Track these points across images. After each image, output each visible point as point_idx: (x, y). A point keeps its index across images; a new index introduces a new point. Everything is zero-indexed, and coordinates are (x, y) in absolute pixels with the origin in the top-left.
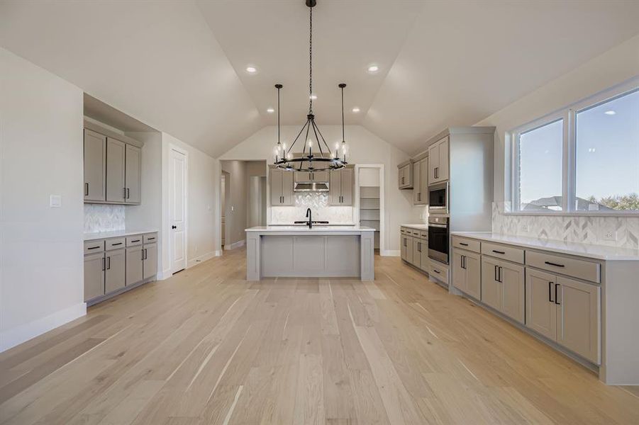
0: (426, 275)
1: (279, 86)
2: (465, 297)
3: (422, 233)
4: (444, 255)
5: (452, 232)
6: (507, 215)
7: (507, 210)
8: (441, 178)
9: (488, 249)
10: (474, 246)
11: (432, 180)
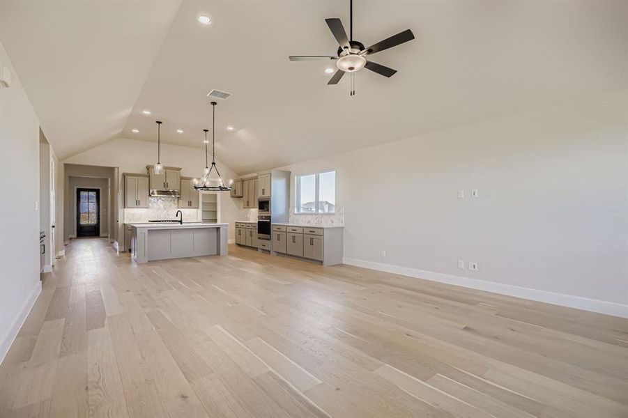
0: (256, 249)
1: (159, 123)
2: (279, 253)
3: (253, 225)
4: (267, 236)
5: (272, 223)
6: (297, 214)
7: (296, 212)
8: (267, 195)
9: (289, 230)
10: (283, 229)
11: (260, 195)
